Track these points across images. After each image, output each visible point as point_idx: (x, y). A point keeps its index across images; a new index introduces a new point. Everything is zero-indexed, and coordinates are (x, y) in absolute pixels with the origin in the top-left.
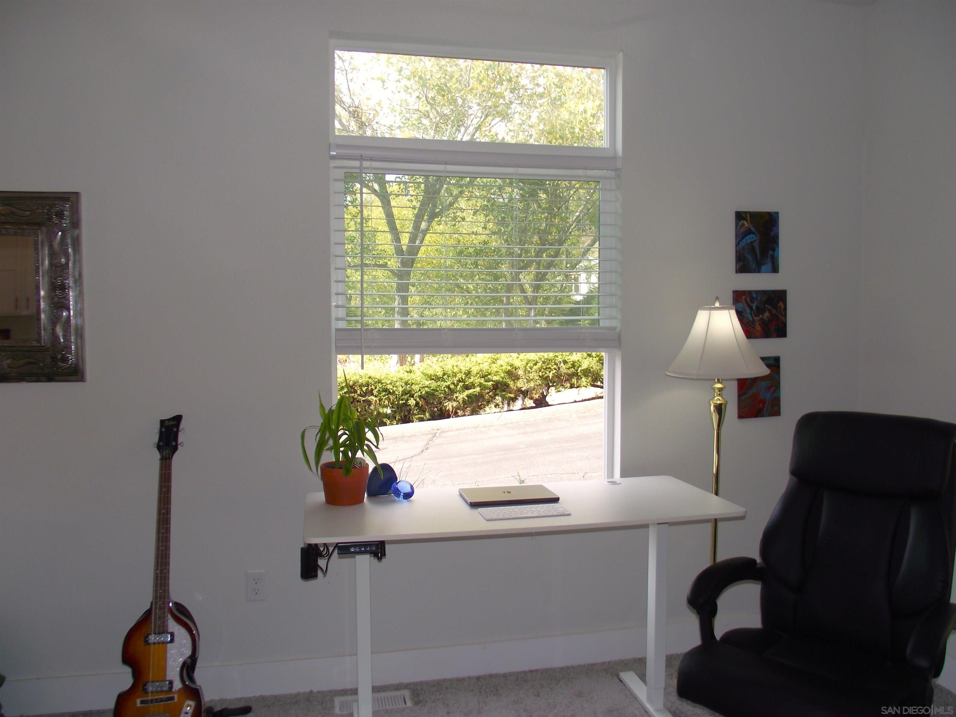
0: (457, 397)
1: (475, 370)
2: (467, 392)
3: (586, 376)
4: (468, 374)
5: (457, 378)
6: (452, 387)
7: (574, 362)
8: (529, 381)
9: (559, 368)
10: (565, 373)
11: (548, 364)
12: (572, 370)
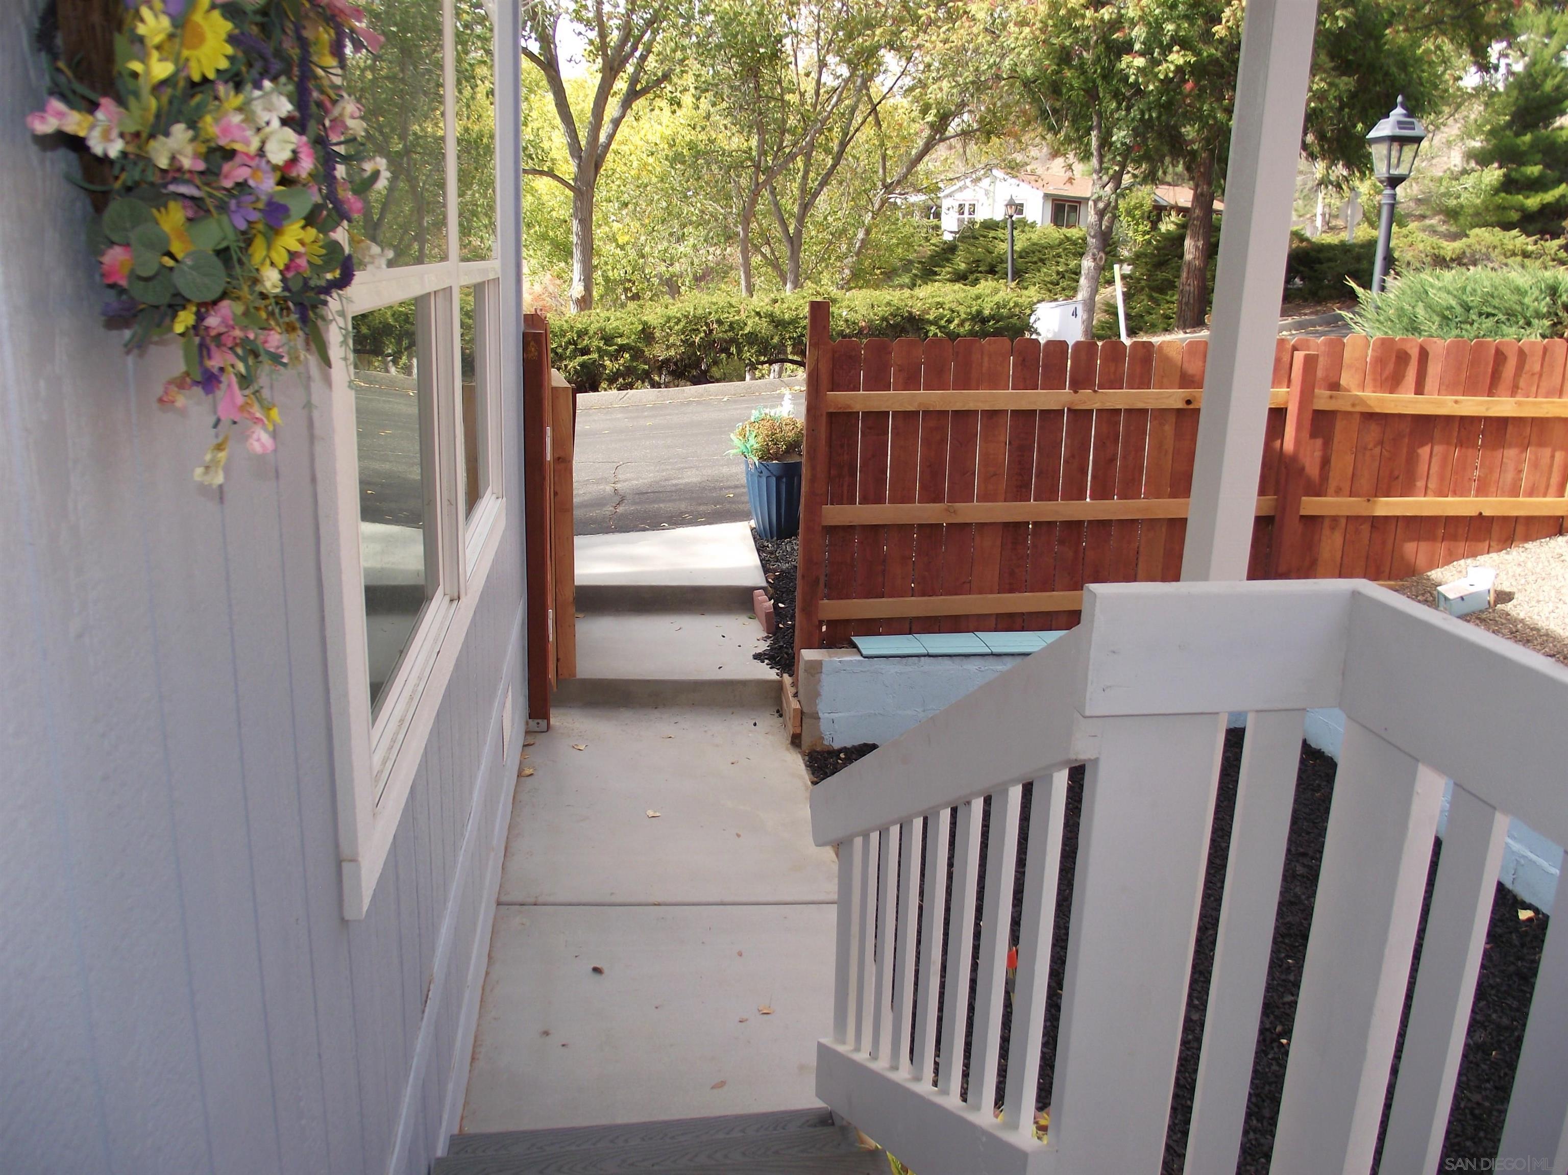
0: (566, 366)
1: (592, 329)
2: (580, 359)
3: (751, 344)
4: (582, 333)
5: (566, 339)
6: (560, 350)
7: (732, 323)
8: (668, 348)
9: (711, 331)
10: (719, 339)
11: (695, 325)
12: (731, 334)
